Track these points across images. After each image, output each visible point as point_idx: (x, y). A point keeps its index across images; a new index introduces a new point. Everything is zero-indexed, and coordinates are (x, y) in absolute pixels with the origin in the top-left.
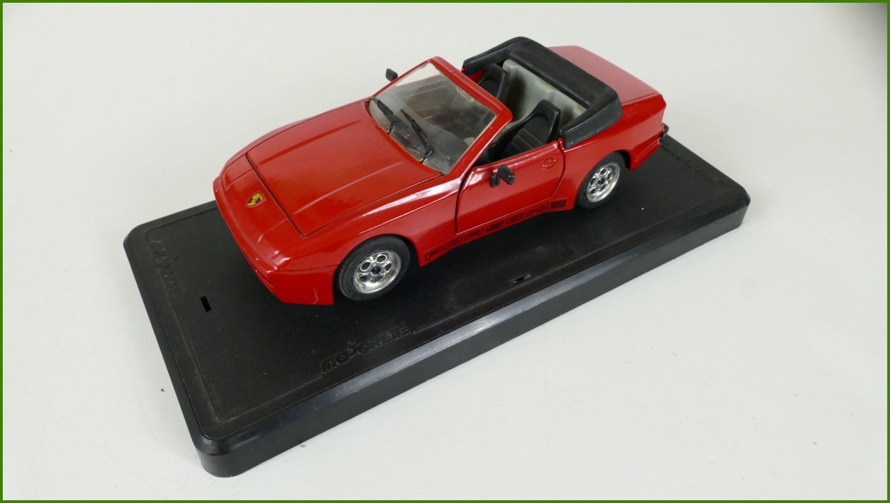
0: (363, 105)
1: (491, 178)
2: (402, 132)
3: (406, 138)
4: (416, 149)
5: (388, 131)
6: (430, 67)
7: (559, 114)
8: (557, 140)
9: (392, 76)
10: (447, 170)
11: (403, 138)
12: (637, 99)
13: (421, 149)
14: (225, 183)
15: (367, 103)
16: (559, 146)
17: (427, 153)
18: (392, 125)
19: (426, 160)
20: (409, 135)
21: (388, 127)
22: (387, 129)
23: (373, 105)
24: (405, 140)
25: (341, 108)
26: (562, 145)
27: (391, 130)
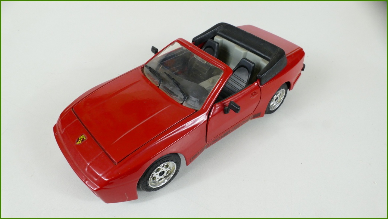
0: (140, 70)
1: (224, 109)
2: (166, 85)
3: (169, 89)
4: (177, 96)
5: (158, 85)
6: (176, 44)
7: (254, 65)
8: (256, 81)
9: (155, 51)
10: (198, 107)
11: (168, 89)
13: (181, 96)
14: (61, 129)
15: (142, 68)
16: (258, 84)
17: (185, 98)
18: (160, 82)
19: (184, 102)
20: (171, 87)
21: (158, 83)
22: (157, 84)
23: (146, 70)
24: (170, 90)
25: (127, 73)
26: (259, 84)
27: (159, 85)
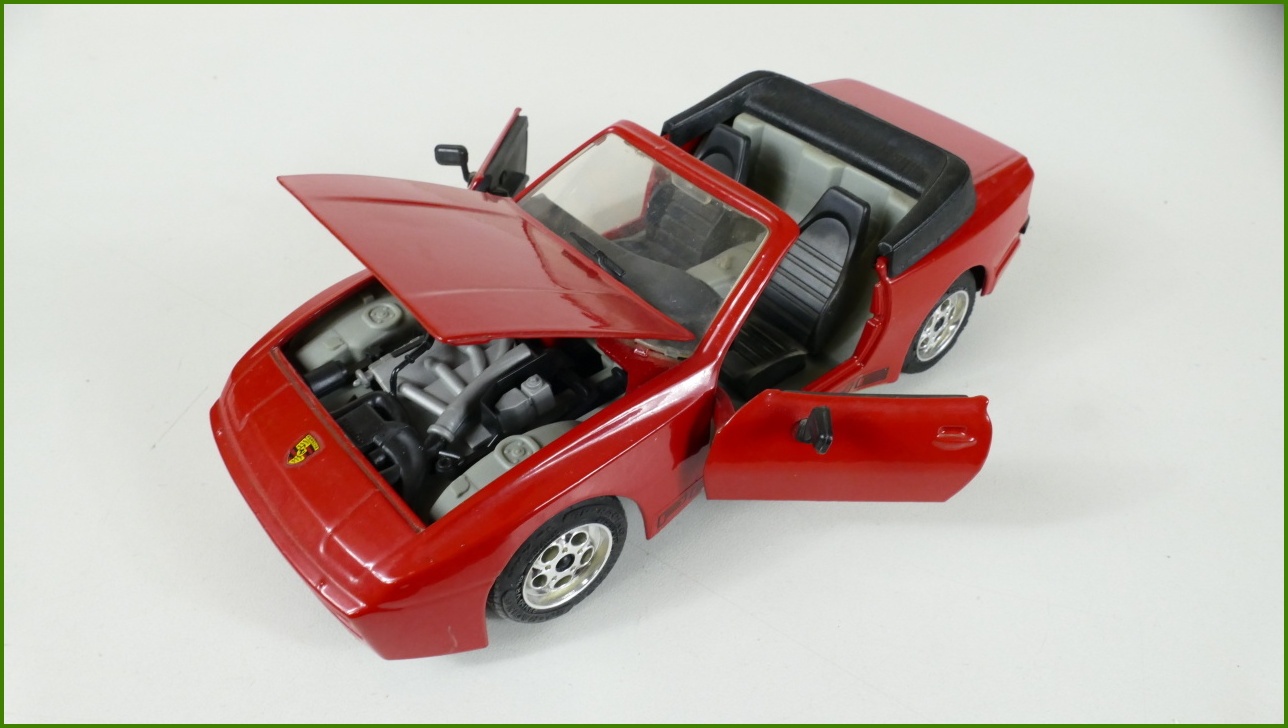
6: (613, 139)
7: (868, 212)
12: (993, 168)
14: (234, 416)
